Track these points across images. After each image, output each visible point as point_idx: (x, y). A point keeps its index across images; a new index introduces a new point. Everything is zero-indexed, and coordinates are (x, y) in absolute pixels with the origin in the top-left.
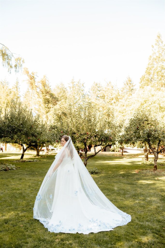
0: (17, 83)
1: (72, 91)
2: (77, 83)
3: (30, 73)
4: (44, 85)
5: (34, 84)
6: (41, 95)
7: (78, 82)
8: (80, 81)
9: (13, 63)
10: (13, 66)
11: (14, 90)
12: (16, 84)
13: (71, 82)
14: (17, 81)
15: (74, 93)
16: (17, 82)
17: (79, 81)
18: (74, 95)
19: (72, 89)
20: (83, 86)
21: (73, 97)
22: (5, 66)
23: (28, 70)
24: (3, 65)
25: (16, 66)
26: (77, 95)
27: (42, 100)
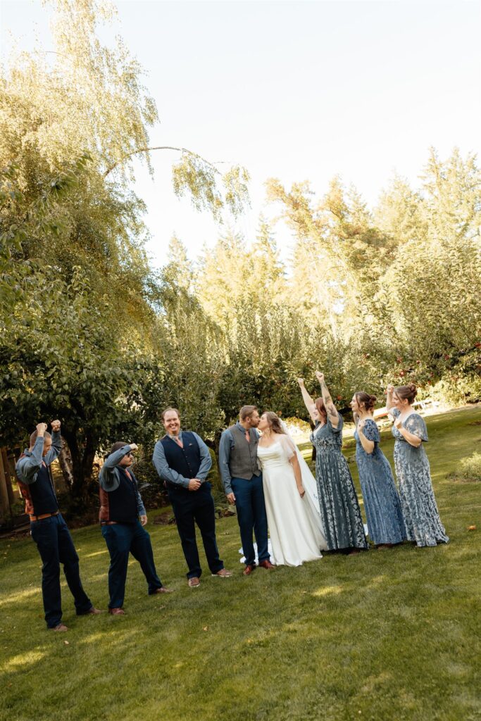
0: (265, 229)
1: (439, 197)
2: (450, 166)
3: (288, 190)
4: (340, 212)
5: (307, 221)
6: (337, 248)
7: (454, 162)
8: (458, 156)
9: (220, 190)
10: (223, 199)
11: (259, 253)
12: (262, 233)
13: (429, 167)
14: (261, 223)
15: (449, 201)
16: (263, 226)
17: (455, 157)
18: (448, 210)
19: (436, 193)
20: (474, 168)
21: (448, 216)
22: (202, 207)
23: (279, 183)
24: (198, 207)
25: (230, 198)
26: (461, 203)
27: (344, 263)
